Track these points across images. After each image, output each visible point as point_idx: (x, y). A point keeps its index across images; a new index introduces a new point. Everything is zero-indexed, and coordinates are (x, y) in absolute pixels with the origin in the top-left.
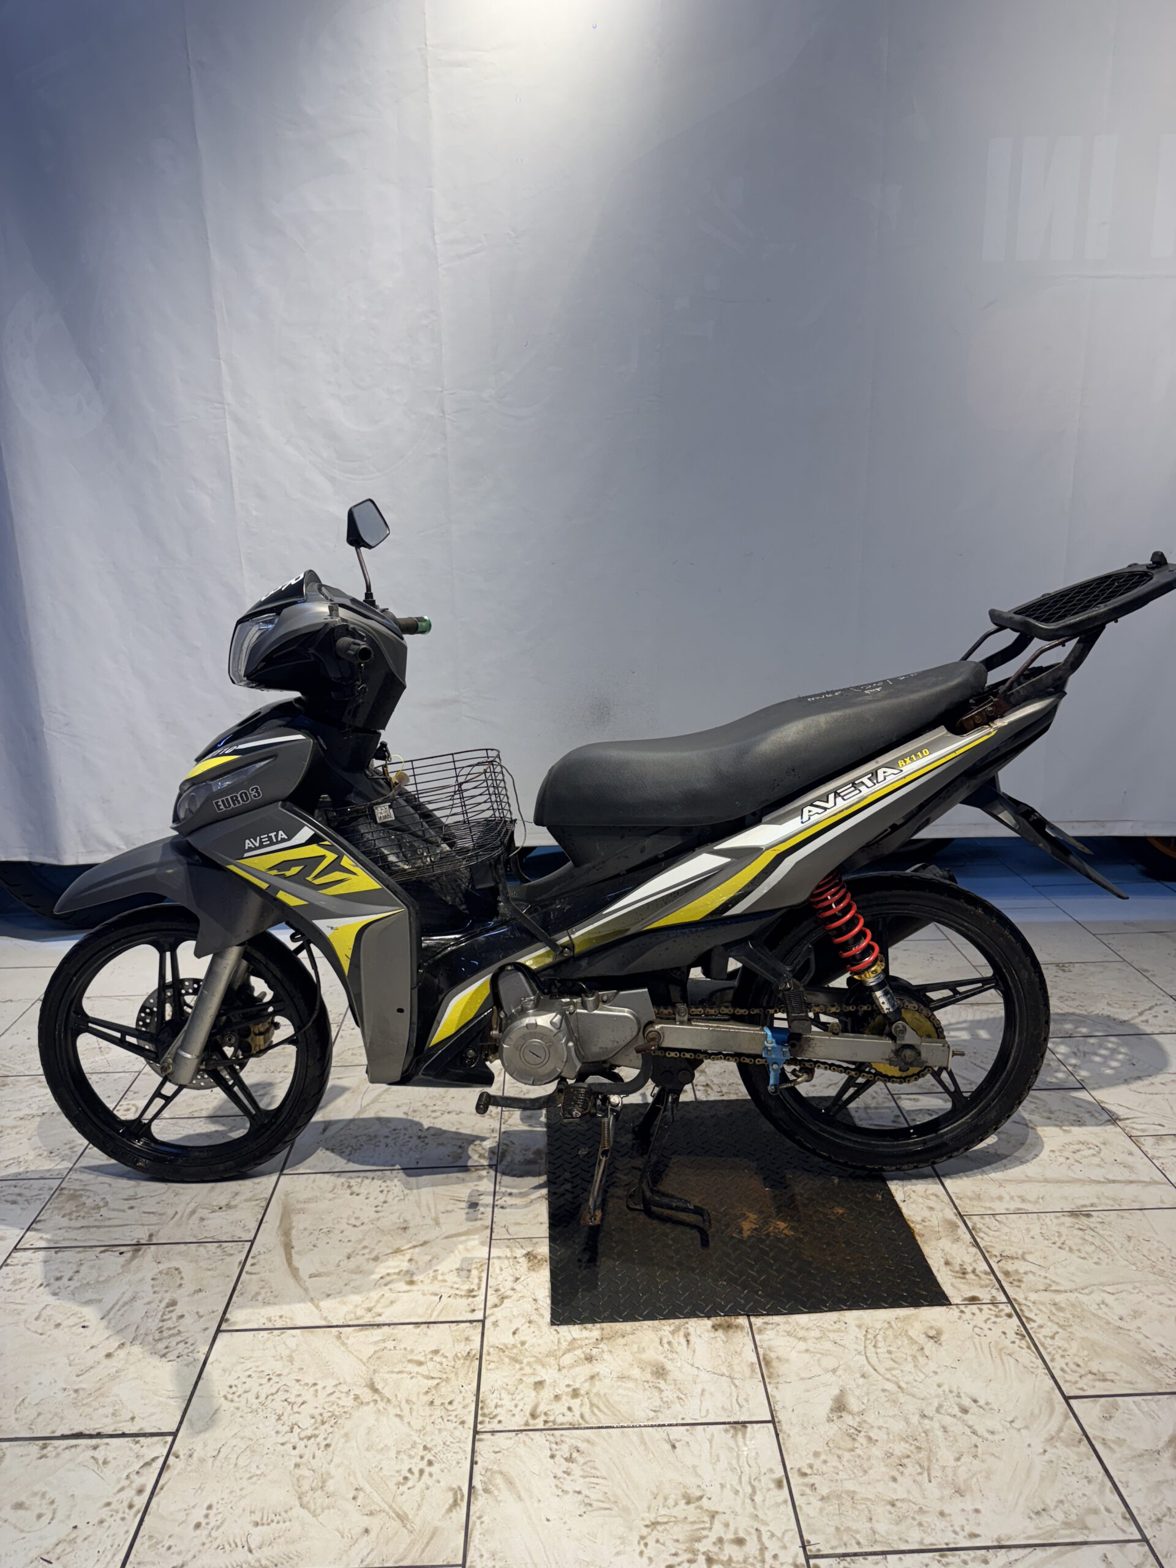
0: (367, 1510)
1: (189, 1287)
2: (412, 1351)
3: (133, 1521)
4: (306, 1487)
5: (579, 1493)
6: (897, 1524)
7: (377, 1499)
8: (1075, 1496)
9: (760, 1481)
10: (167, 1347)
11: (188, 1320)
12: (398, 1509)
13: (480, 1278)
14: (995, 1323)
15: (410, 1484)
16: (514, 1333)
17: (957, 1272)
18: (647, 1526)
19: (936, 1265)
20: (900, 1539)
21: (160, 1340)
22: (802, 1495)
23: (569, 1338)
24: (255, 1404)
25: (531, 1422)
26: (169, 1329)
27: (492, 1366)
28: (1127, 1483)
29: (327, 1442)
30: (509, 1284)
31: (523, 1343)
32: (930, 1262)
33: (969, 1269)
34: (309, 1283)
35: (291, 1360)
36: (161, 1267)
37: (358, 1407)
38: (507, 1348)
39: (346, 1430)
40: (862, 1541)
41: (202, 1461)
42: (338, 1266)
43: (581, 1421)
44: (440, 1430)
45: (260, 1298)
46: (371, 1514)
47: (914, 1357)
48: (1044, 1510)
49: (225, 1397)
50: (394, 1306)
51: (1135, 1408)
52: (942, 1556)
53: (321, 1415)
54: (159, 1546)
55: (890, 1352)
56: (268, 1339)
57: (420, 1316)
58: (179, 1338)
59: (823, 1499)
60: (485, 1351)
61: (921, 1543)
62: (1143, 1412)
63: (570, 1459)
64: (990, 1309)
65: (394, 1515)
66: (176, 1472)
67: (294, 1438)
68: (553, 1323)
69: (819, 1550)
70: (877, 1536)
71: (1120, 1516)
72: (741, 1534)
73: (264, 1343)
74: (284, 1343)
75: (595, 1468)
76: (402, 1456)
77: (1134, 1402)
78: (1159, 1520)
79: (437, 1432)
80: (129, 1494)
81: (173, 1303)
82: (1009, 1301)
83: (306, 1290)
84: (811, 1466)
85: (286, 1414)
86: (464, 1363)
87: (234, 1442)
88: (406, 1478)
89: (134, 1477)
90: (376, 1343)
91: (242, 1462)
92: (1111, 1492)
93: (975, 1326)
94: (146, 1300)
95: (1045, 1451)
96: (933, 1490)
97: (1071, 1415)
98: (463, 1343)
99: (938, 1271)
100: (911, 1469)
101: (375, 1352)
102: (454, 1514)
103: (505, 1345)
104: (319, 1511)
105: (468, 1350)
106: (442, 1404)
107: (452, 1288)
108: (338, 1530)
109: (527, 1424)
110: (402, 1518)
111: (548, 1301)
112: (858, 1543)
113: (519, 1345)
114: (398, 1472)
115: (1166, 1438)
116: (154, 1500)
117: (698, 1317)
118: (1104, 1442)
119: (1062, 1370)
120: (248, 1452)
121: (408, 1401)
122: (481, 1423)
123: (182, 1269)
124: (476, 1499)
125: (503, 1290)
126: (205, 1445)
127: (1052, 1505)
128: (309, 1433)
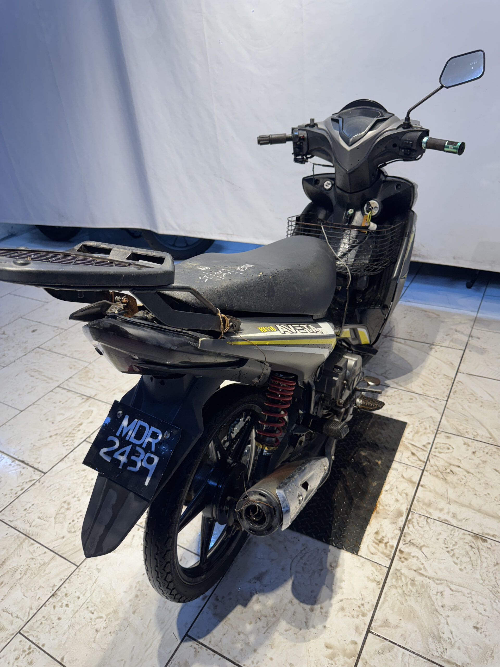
1: (90, 419)
3: (13, 499)
10: (67, 440)
11: (80, 432)
17: (377, 540)
19: (370, 531)
21: (67, 437)
26: (73, 434)
32: (368, 528)
33: (385, 541)
36: (89, 408)
40: (213, 642)
41: (44, 487)
51: (400, 656)
54: (12, 512)
55: (305, 564)
58: (72, 439)
62: (403, 660)
66: (35, 487)
77: (403, 653)
80: (19, 489)
81: (81, 424)
84: (223, 598)
87: (57, 485)
89: (24, 483)
91: (52, 493)
94: (75, 420)
97: (362, 641)
99: (368, 535)
100: (262, 623)
104: (57, 522)
108: (56, 532)
112: (210, 642)
120: (57, 490)
123: (93, 412)
126: (49, 482)
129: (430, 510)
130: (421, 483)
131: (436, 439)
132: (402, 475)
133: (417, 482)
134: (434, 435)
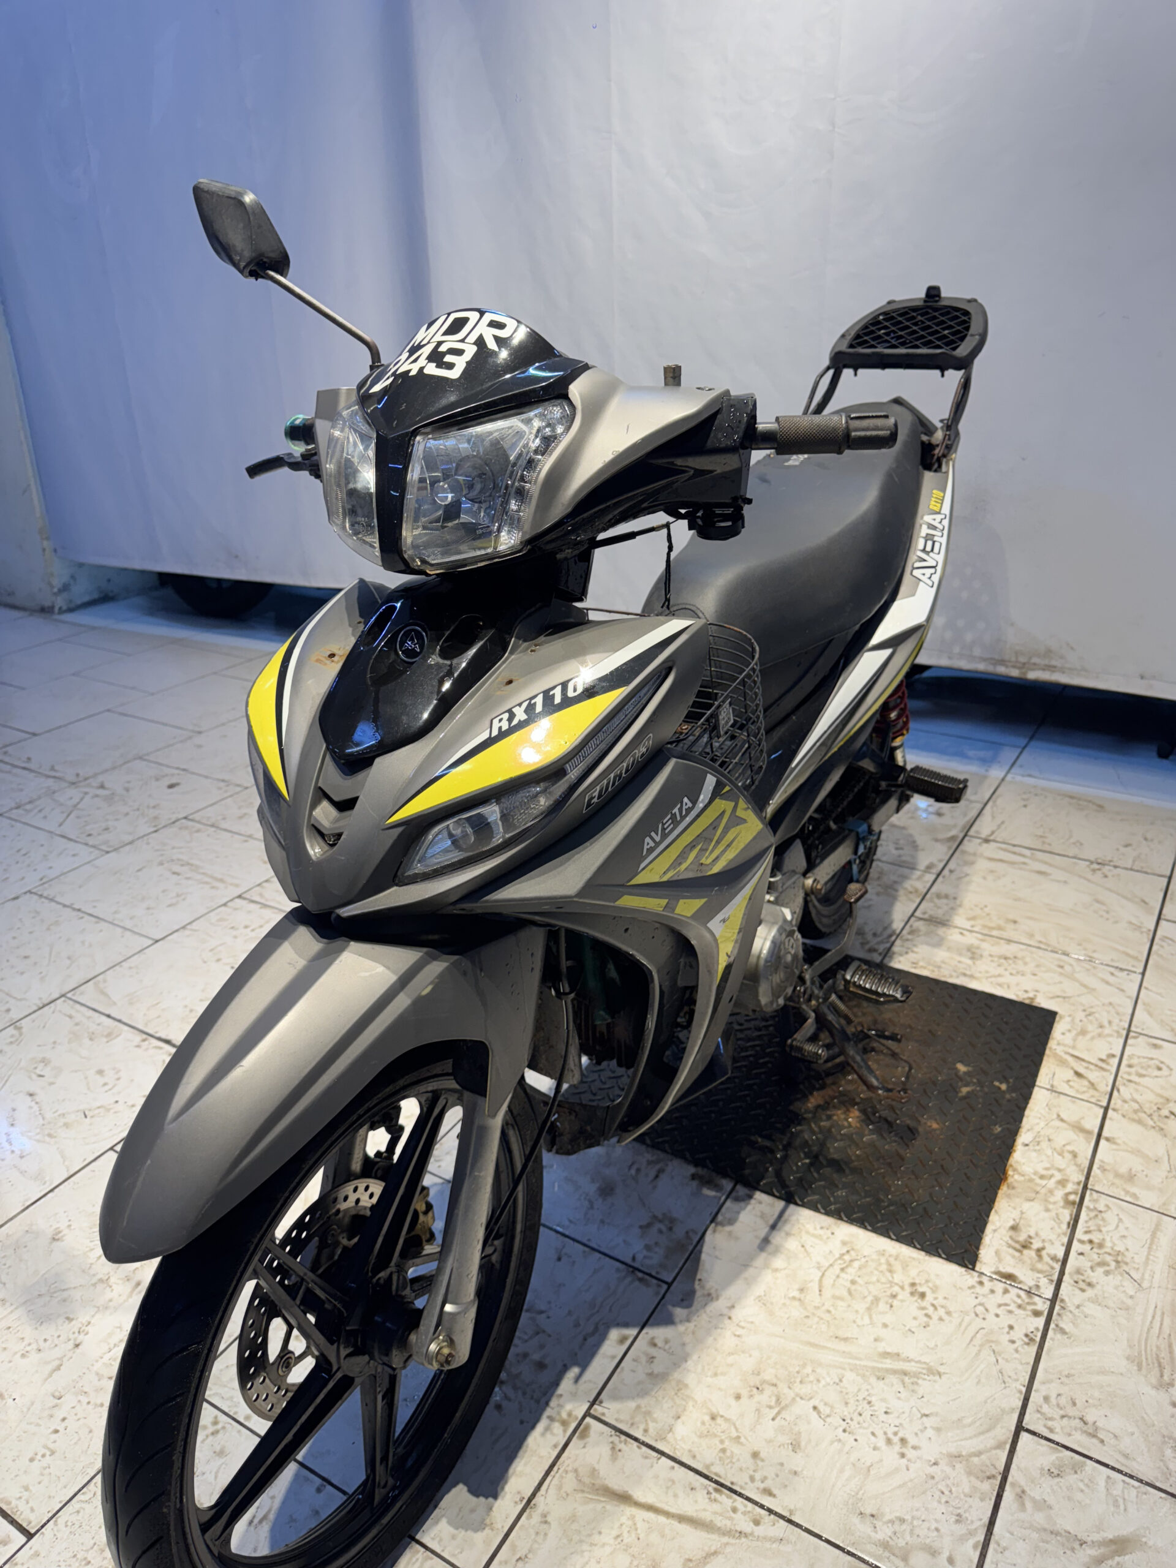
14: (1010, 1312)
17: (1017, 1242)
20: (690, 1451)
22: (635, 1360)
33: (1036, 1244)
40: (651, 1430)
48: (873, 1516)
51: (1102, 1483)
52: (716, 1490)
55: (853, 1282)
62: (1109, 1494)
64: (1019, 1296)
69: (603, 1414)
70: (670, 1435)
77: (1108, 1477)
82: (1054, 1300)
93: (981, 1304)
96: (768, 1428)
97: (1008, 1447)
99: (995, 1230)
100: (766, 1397)
112: (646, 1431)
115: (1109, 1535)
117: (686, 1160)
129: (1134, 1190)
130: (1105, 1133)
131: (1128, 1048)
132: (1058, 1116)
133: (1096, 1131)
134: (1122, 1041)
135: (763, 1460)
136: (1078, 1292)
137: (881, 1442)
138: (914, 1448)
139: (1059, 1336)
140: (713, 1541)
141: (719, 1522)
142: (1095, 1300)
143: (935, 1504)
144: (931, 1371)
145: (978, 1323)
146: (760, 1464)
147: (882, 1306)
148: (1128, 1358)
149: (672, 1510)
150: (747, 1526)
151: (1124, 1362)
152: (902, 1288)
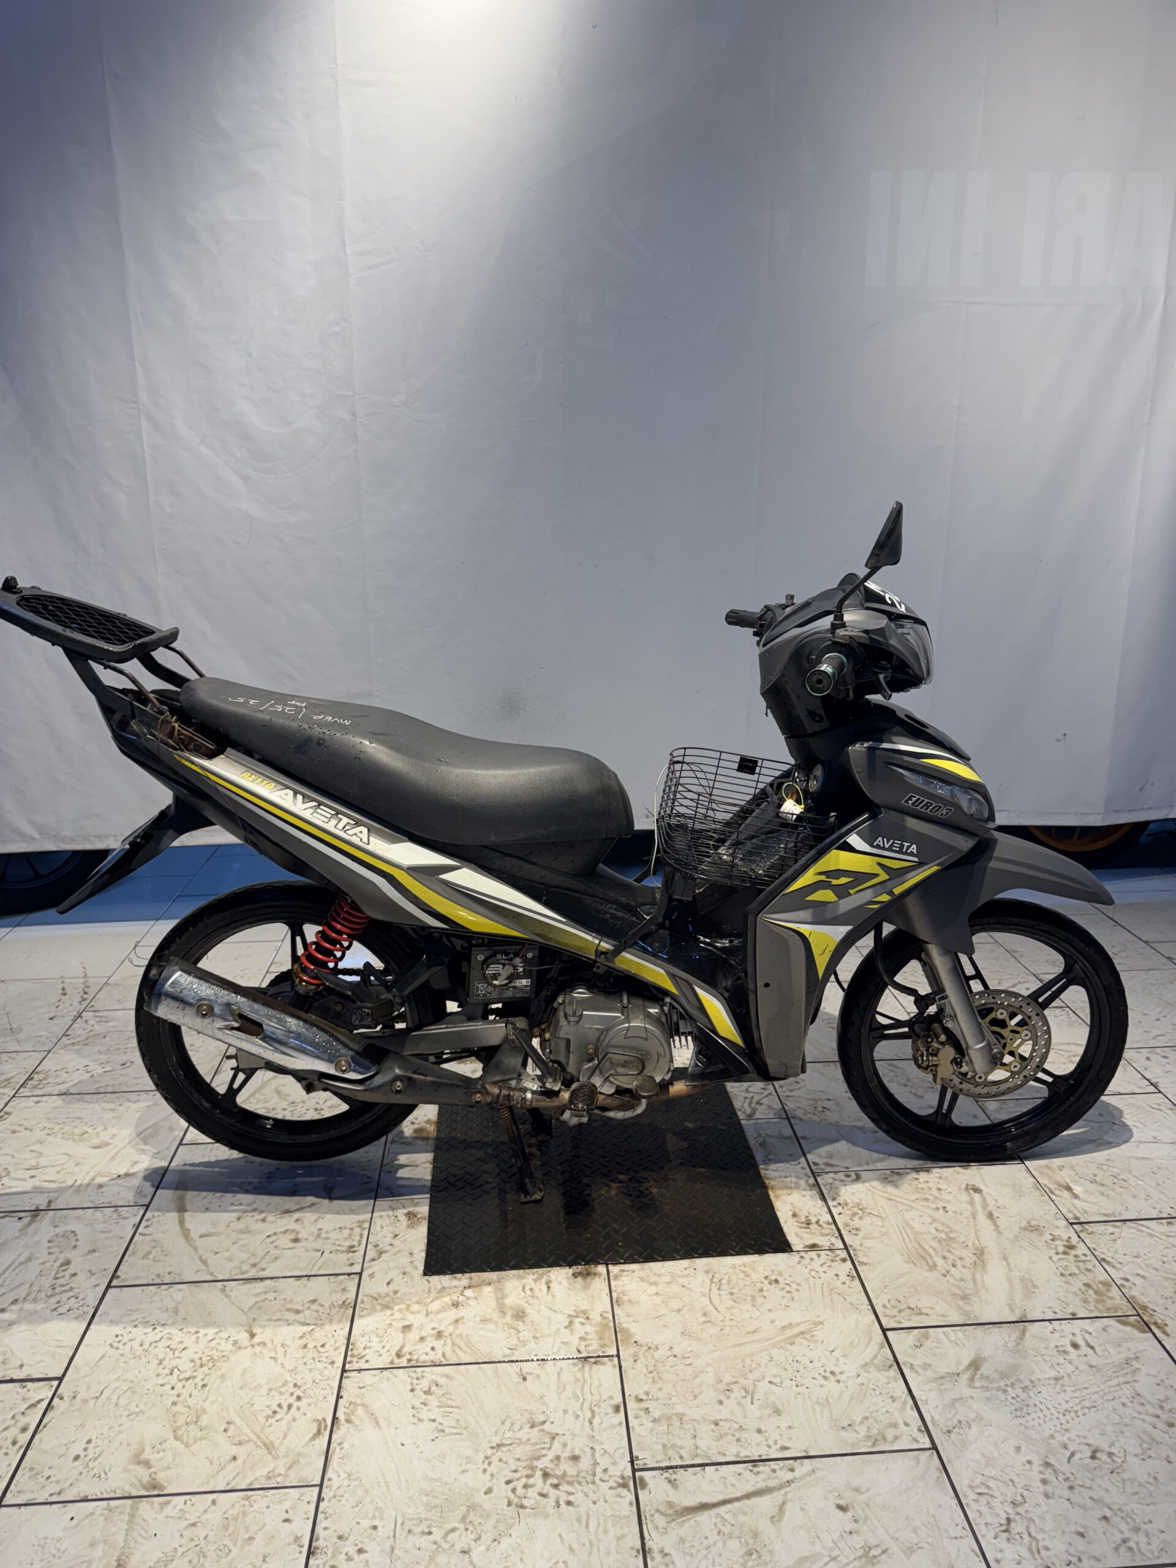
0: (236, 1441)
1: (83, 1247)
2: (291, 1301)
3: (16, 1455)
4: (181, 1421)
5: (434, 1421)
6: (718, 1440)
7: (247, 1430)
8: (880, 1413)
9: (599, 1407)
10: (58, 1302)
11: (80, 1278)
12: (265, 1439)
13: (361, 1236)
14: (830, 1266)
15: (278, 1417)
16: (388, 1284)
17: (802, 1223)
18: (492, 1448)
19: (784, 1217)
20: (719, 1453)
21: (52, 1296)
22: (636, 1418)
23: (439, 1287)
24: (139, 1350)
25: (397, 1361)
26: (62, 1286)
27: (365, 1312)
28: (927, 1400)
29: (204, 1382)
30: (389, 1240)
31: (395, 1292)
32: (779, 1214)
33: (814, 1220)
34: (199, 1242)
35: (176, 1311)
36: (58, 1230)
37: (236, 1351)
38: (380, 1296)
39: (223, 1371)
40: (685, 1455)
41: (85, 1401)
42: (228, 1226)
43: (442, 1359)
44: (310, 1370)
45: (151, 1257)
46: (240, 1443)
47: (753, 1298)
48: (850, 1425)
49: (111, 1345)
50: (278, 1262)
51: (943, 1337)
52: (754, 1466)
53: (201, 1359)
54: (39, 1477)
55: (731, 1294)
56: (156, 1294)
57: (301, 1270)
58: (71, 1294)
59: (654, 1420)
60: (359, 1300)
61: (737, 1455)
62: (950, 1341)
63: (428, 1392)
64: (828, 1255)
65: (261, 1444)
66: (59, 1412)
67: (173, 1380)
68: (425, 1274)
69: (645, 1464)
70: (699, 1451)
71: (915, 1429)
72: (577, 1452)
73: (152, 1297)
74: (171, 1296)
75: (451, 1399)
76: (273, 1393)
77: (944, 1332)
78: (949, 1432)
79: (307, 1371)
80: (14, 1432)
81: (68, 1263)
82: (846, 1247)
83: (196, 1249)
84: (647, 1394)
85: (167, 1360)
86: (339, 1311)
87: (117, 1384)
88: (275, 1412)
89: (19, 1417)
90: (257, 1295)
91: (122, 1402)
92: (912, 1409)
93: (811, 1270)
94: (42, 1260)
95: (858, 1376)
96: (754, 1411)
97: (886, 1344)
98: (340, 1294)
99: (785, 1222)
100: (737, 1393)
101: (257, 1302)
102: (317, 1441)
103: (379, 1294)
104: (192, 1441)
105: (343, 1300)
106: (315, 1347)
107: (334, 1244)
108: (207, 1458)
109: (392, 1362)
110: (269, 1447)
111: (424, 1255)
112: (681, 1457)
113: (392, 1294)
114: (267, 1407)
115: (966, 1363)
116: (37, 1437)
117: (560, 1266)
118: (912, 1367)
119: (884, 1306)
120: (129, 1393)
121: (283, 1345)
122: (349, 1363)
123: (77, 1232)
124: (338, 1428)
125: (381, 1246)
126: (89, 1388)
127: (858, 1420)
128: (187, 1375)
133: (793, 1135)
135: (766, 1432)
136: (855, 1237)
137: (822, 1381)
138: (841, 1373)
139: (864, 1267)
140: (777, 1497)
141: (771, 1483)
142: (866, 1237)
143: (875, 1398)
144: (816, 1324)
145: (818, 1282)
146: (766, 1434)
147: (760, 1300)
148: (906, 1262)
149: (738, 1495)
150: (789, 1476)
151: (906, 1265)
152: (762, 1283)
